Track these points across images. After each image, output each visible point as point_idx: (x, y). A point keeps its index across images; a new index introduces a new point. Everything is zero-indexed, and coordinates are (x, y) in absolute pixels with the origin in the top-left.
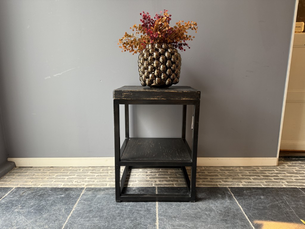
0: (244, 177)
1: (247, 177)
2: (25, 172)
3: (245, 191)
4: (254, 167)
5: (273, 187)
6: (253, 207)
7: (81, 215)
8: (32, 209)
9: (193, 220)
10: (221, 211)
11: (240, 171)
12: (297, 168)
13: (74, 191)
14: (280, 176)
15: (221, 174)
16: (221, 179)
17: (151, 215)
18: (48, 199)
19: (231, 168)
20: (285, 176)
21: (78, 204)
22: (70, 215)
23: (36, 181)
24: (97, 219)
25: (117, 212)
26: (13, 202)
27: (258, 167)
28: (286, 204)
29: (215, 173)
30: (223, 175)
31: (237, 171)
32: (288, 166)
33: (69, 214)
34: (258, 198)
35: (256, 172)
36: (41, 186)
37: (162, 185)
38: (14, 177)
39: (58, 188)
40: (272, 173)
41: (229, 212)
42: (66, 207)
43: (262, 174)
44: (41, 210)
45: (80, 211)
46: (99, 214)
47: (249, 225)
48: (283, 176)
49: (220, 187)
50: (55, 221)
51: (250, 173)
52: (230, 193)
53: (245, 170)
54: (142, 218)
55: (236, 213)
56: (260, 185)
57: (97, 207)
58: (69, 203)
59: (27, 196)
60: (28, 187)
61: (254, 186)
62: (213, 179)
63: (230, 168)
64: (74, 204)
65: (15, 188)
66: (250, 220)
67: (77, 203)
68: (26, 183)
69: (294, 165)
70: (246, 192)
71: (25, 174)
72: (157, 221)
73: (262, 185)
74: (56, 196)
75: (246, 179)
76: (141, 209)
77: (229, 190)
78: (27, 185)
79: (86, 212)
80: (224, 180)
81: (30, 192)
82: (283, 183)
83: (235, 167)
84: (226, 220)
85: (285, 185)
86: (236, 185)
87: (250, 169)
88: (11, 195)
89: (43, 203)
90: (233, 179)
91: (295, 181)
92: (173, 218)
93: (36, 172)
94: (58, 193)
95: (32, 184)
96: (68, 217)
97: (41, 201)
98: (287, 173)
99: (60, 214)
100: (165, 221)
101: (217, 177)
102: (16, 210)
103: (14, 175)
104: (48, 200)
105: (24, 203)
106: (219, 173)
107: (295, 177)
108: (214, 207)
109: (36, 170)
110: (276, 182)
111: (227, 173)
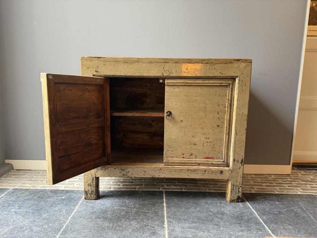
0: (256, 184)
1: (259, 184)
2: (23, 175)
3: (258, 197)
4: (266, 175)
5: (288, 193)
6: (268, 212)
7: (83, 216)
8: (31, 210)
9: (204, 223)
10: (234, 215)
11: (252, 178)
12: (311, 177)
13: (75, 193)
14: (294, 183)
17: (159, 217)
18: (48, 201)
20: (299, 184)
21: (80, 205)
23: (35, 183)
24: (100, 220)
25: (122, 214)
26: (10, 202)
27: (270, 175)
28: (302, 209)
31: (248, 178)
32: (301, 174)
33: (71, 215)
34: (273, 203)
35: (268, 179)
36: (40, 187)
37: (170, 189)
38: (11, 179)
39: (59, 190)
40: (286, 181)
41: (242, 216)
42: (67, 208)
43: (275, 181)
44: (40, 210)
45: (83, 212)
46: (103, 215)
47: (264, 228)
48: (297, 184)
50: (55, 222)
51: (262, 180)
53: (257, 178)
54: (149, 220)
55: (250, 217)
56: (273, 191)
57: (101, 208)
58: (71, 205)
59: (25, 197)
60: (27, 188)
61: (267, 192)
64: (76, 206)
65: (12, 189)
66: (265, 224)
68: (24, 185)
69: (308, 174)
70: (260, 198)
71: (23, 176)
72: (166, 223)
73: (276, 192)
74: (56, 198)
75: (258, 186)
76: (148, 211)
78: (25, 186)
79: (89, 213)
81: (28, 193)
82: (297, 190)
84: (240, 223)
85: (300, 192)
86: (248, 191)
87: (262, 177)
88: (8, 196)
89: (42, 203)
90: (245, 185)
91: (310, 188)
92: (183, 221)
93: (35, 175)
94: (58, 195)
95: (31, 185)
96: (70, 218)
97: (40, 202)
98: (301, 181)
99: (60, 215)
100: (174, 223)
102: (13, 210)
103: (11, 177)
105: (21, 204)
107: (310, 185)
108: (226, 211)
109: (35, 173)
110: (291, 189)
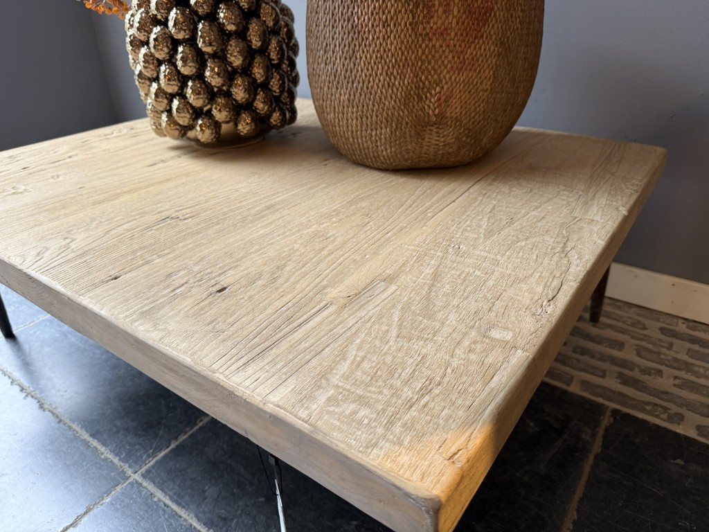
3: (679, 461)
15: (650, 346)
16: (623, 367)
29: (623, 332)
30: (650, 352)
49: (572, 395)
52: (594, 435)
62: (584, 352)
77: (606, 421)
80: (636, 374)
86: (665, 416)
90: (686, 385)
101: (616, 353)
106: (646, 338)
111: (680, 351)
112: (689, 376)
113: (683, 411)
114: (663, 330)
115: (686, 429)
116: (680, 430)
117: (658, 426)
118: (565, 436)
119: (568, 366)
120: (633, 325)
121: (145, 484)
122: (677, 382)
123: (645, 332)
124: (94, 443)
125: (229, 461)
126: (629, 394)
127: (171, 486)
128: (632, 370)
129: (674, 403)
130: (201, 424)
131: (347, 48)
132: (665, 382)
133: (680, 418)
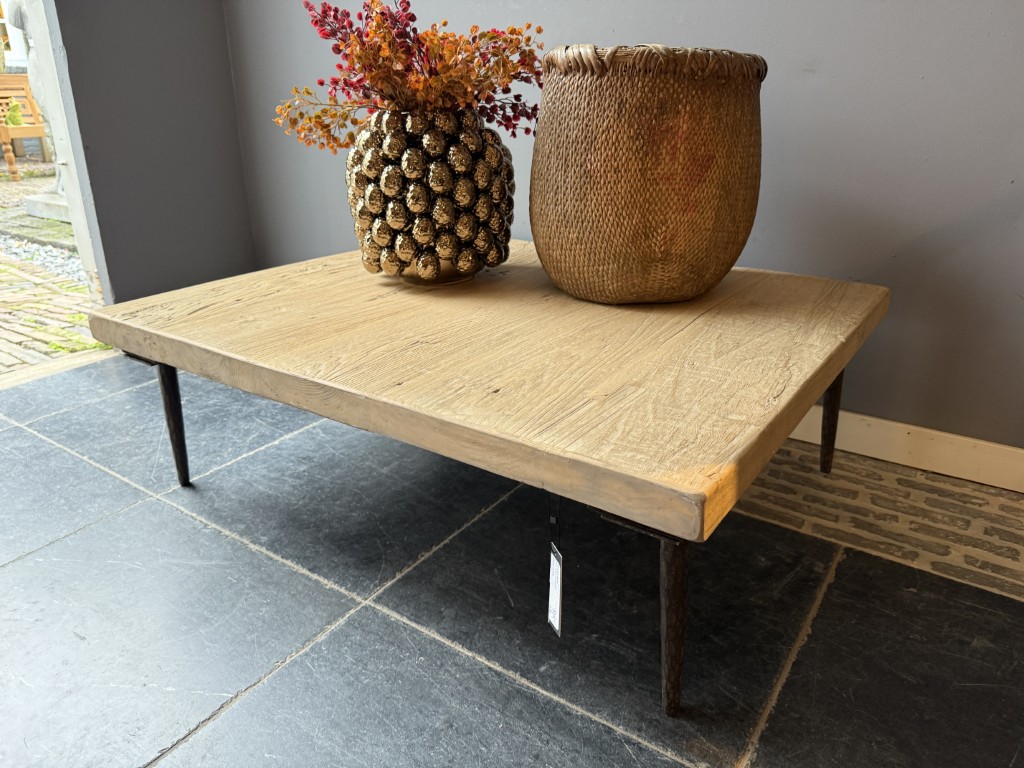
0: (995, 540)
3: (911, 589)
7: (274, 461)
11: (1004, 514)
15: (885, 495)
16: (857, 513)
17: (439, 525)
19: (967, 490)
21: (299, 434)
22: (251, 453)
24: (296, 483)
25: (363, 483)
30: (886, 500)
31: (984, 508)
33: (254, 449)
34: (950, 637)
42: (267, 433)
45: (283, 452)
46: (316, 472)
47: (752, 708)
49: (804, 535)
50: (207, 454)
52: (827, 568)
55: (751, 645)
57: (334, 455)
58: (284, 426)
62: (815, 500)
63: (964, 486)
64: (292, 431)
67: (302, 430)
70: (916, 594)
72: (437, 547)
75: (990, 550)
77: (839, 557)
79: (292, 458)
80: (870, 519)
83: (993, 491)
86: (899, 554)
89: (235, 407)
90: (923, 529)
92: (491, 561)
96: (245, 455)
97: (237, 401)
99: (235, 442)
100: (457, 558)
101: (849, 501)
104: (250, 405)
105: (201, 396)
106: (881, 488)
111: (918, 499)
112: (926, 521)
113: (919, 550)
114: (900, 481)
115: (922, 564)
116: (915, 565)
117: (892, 562)
118: (798, 569)
119: (799, 512)
120: (868, 476)
121: (378, 607)
122: (913, 526)
123: (882, 483)
124: (315, 576)
125: (460, 588)
126: (862, 535)
127: (406, 609)
128: (866, 515)
129: (910, 544)
130: (423, 558)
131: (578, 191)
132: (902, 526)
133: (915, 555)
